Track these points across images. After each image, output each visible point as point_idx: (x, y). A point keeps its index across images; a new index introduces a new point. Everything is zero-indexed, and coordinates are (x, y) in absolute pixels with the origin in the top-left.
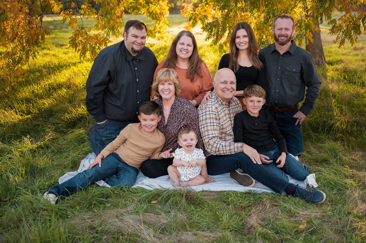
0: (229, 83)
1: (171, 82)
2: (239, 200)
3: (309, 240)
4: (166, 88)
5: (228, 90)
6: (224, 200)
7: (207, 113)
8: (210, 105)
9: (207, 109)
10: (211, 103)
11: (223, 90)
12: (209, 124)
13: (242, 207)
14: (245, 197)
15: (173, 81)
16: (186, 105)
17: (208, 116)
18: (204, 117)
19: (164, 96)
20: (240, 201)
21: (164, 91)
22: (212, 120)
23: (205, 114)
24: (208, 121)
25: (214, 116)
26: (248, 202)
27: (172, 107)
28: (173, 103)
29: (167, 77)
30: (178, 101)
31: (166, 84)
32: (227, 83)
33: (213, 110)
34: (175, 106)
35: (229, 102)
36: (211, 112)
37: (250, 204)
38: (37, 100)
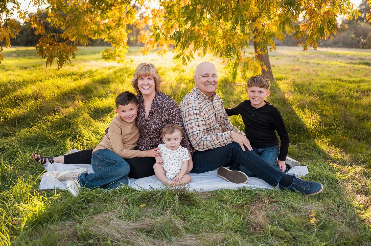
0: (210, 76)
1: (150, 77)
2: (234, 198)
3: (322, 235)
4: (146, 83)
5: (210, 83)
6: (219, 198)
7: (190, 109)
8: (192, 101)
9: (190, 106)
10: (193, 99)
11: (206, 84)
12: (193, 121)
13: (239, 205)
14: (240, 195)
15: (153, 76)
16: (167, 99)
17: (191, 112)
18: (187, 114)
19: (144, 92)
20: (236, 199)
21: (143, 86)
22: (195, 116)
23: (187, 110)
24: (192, 117)
25: (198, 112)
26: (244, 200)
27: (153, 102)
28: (153, 98)
29: (147, 72)
30: (159, 96)
31: (146, 79)
32: (208, 76)
33: (197, 105)
34: (156, 100)
35: (212, 96)
36: (194, 108)
37: (247, 201)
38: (2, 109)
